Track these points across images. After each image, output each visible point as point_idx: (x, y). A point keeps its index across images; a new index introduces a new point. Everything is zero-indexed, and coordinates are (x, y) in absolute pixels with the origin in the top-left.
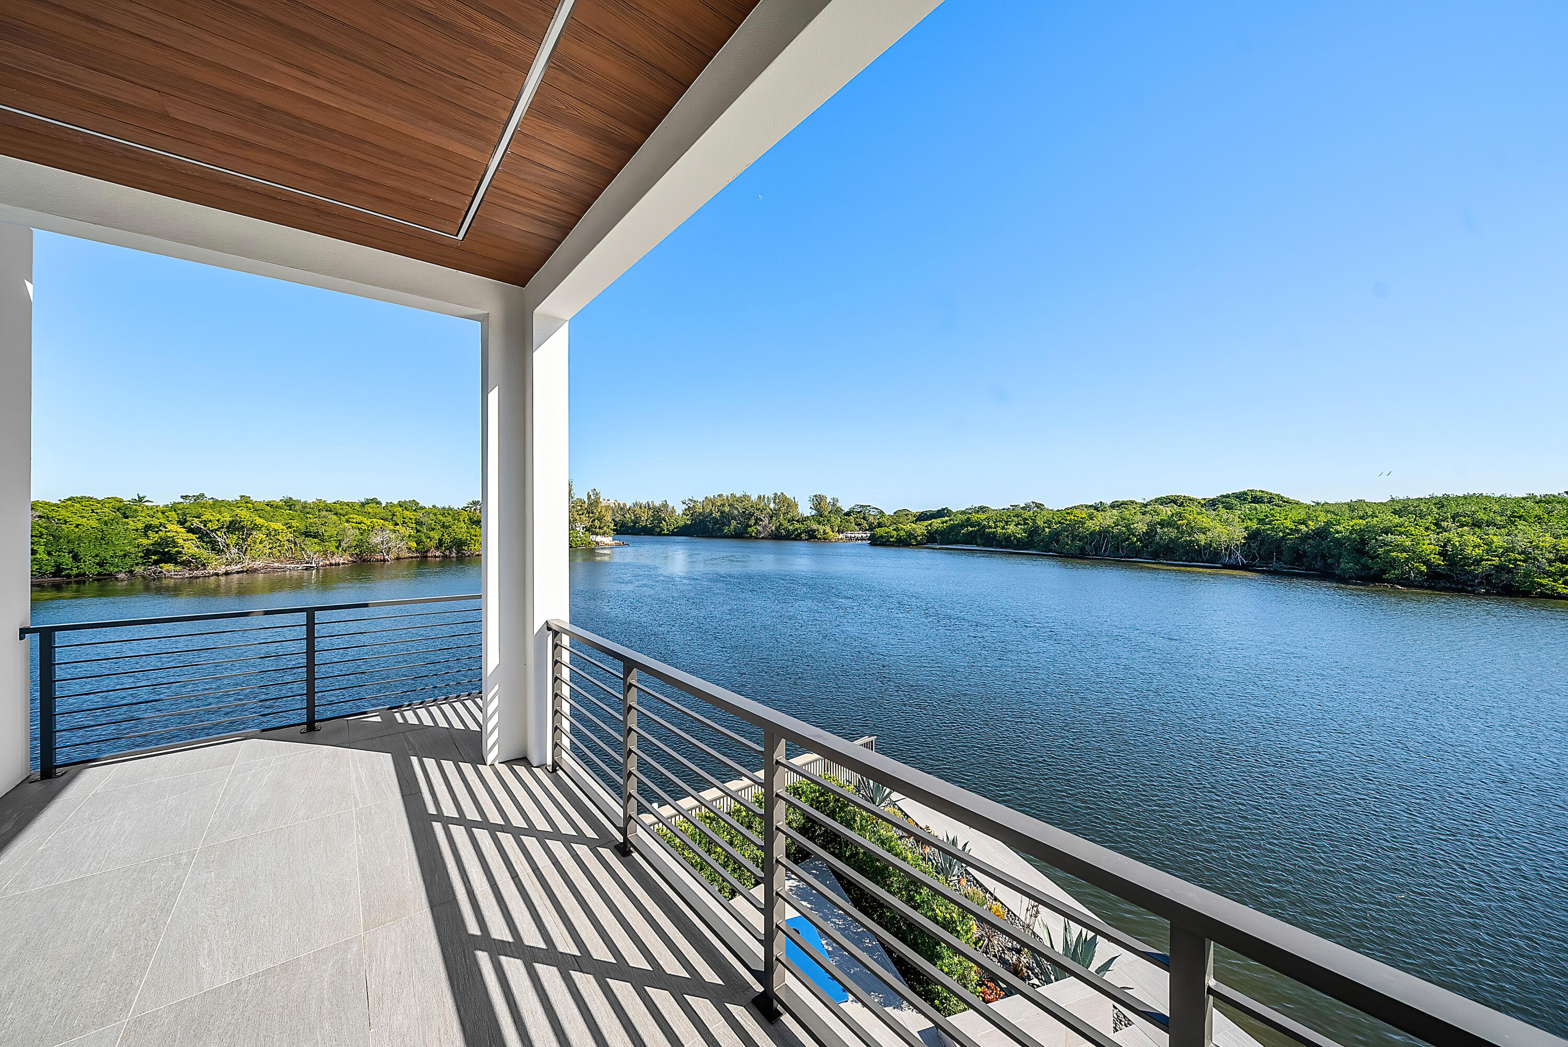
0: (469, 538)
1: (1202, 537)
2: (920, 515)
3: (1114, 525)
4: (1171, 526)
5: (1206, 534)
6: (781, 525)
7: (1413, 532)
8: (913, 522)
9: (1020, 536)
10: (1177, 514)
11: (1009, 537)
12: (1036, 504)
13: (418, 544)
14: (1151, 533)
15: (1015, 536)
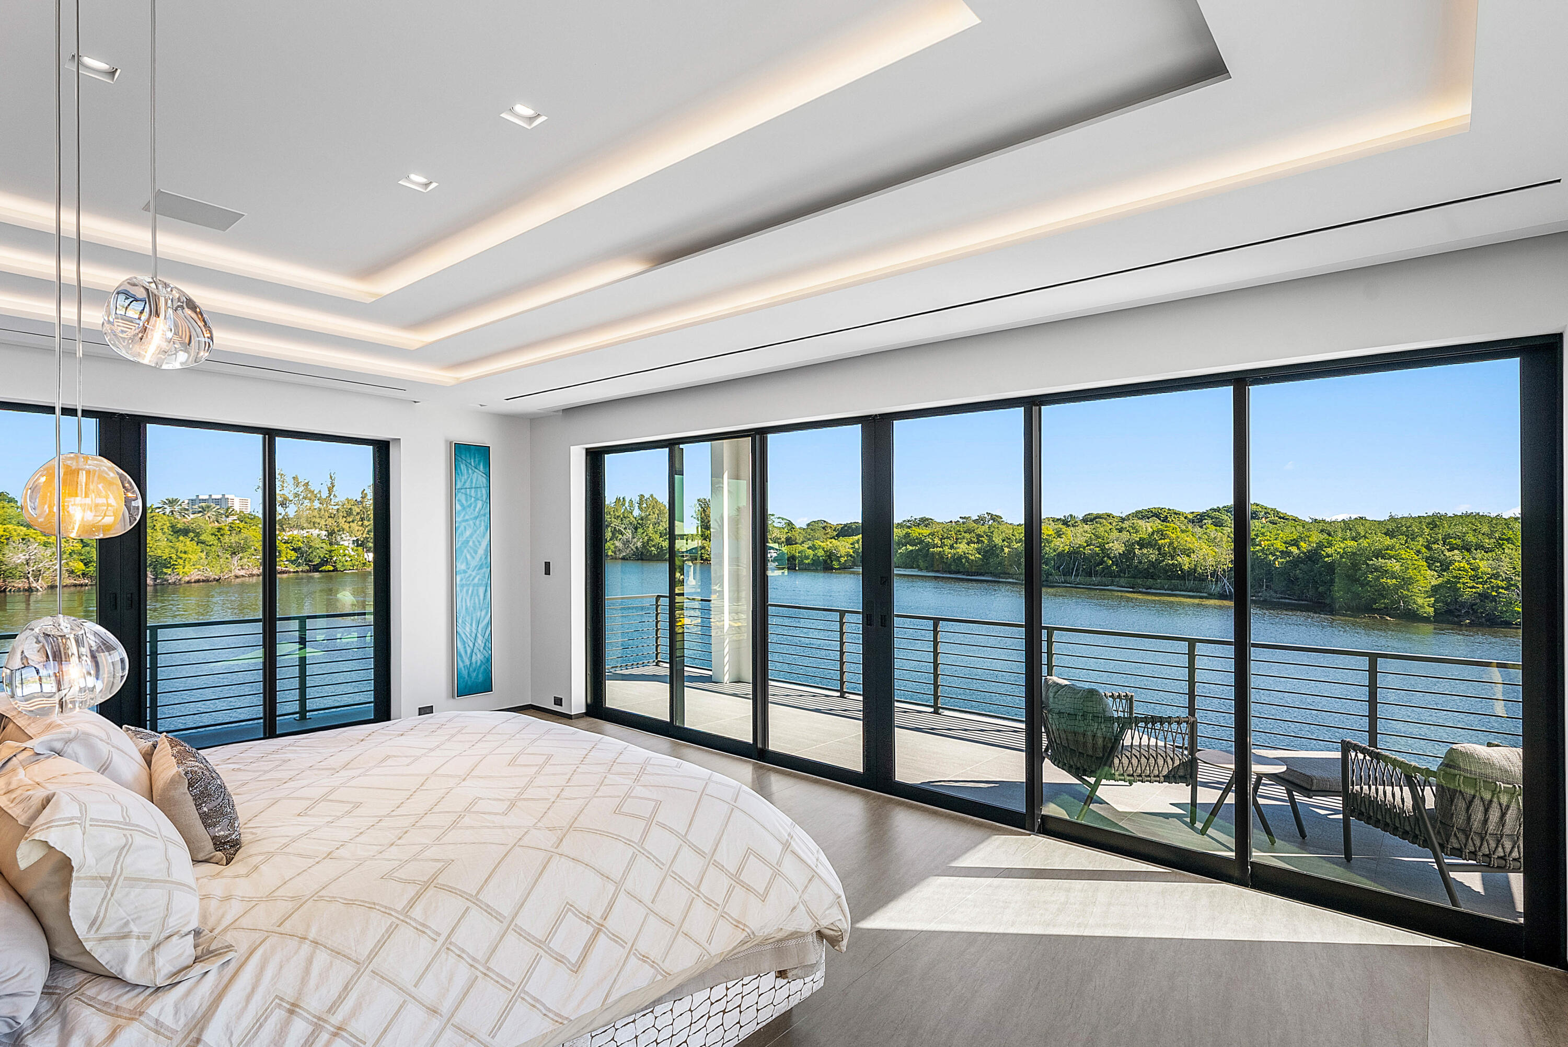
0: (174, 557)
1: (1186, 559)
2: (842, 528)
3: (1085, 544)
4: (1151, 546)
5: (1189, 556)
6: (650, 539)
7: (1404, 556)
8: (833, 538)
9: (973, 558)
10: (1158, 532)
11: (960, 558)
12: (992, 515)
13: (85, 564)
14: (1128, 554)
15: (966, 558)
